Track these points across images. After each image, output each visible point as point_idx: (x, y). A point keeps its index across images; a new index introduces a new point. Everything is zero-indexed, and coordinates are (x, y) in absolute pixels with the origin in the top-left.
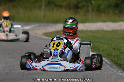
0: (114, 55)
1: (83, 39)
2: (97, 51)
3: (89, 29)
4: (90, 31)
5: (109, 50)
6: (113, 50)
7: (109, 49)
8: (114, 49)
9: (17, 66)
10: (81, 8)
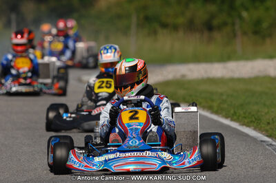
1: (224, 97)
2: (255, 124)
3: (237, 75)
4: (240, 80)
10: (219, 28)
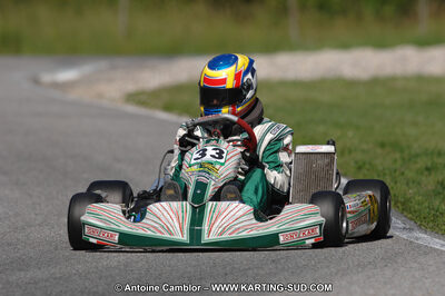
0: (380, 168)
5: (363, 151)
6: (379, 151)
7: (365, 147)
8: (383, 145)
9: (33, 216)
